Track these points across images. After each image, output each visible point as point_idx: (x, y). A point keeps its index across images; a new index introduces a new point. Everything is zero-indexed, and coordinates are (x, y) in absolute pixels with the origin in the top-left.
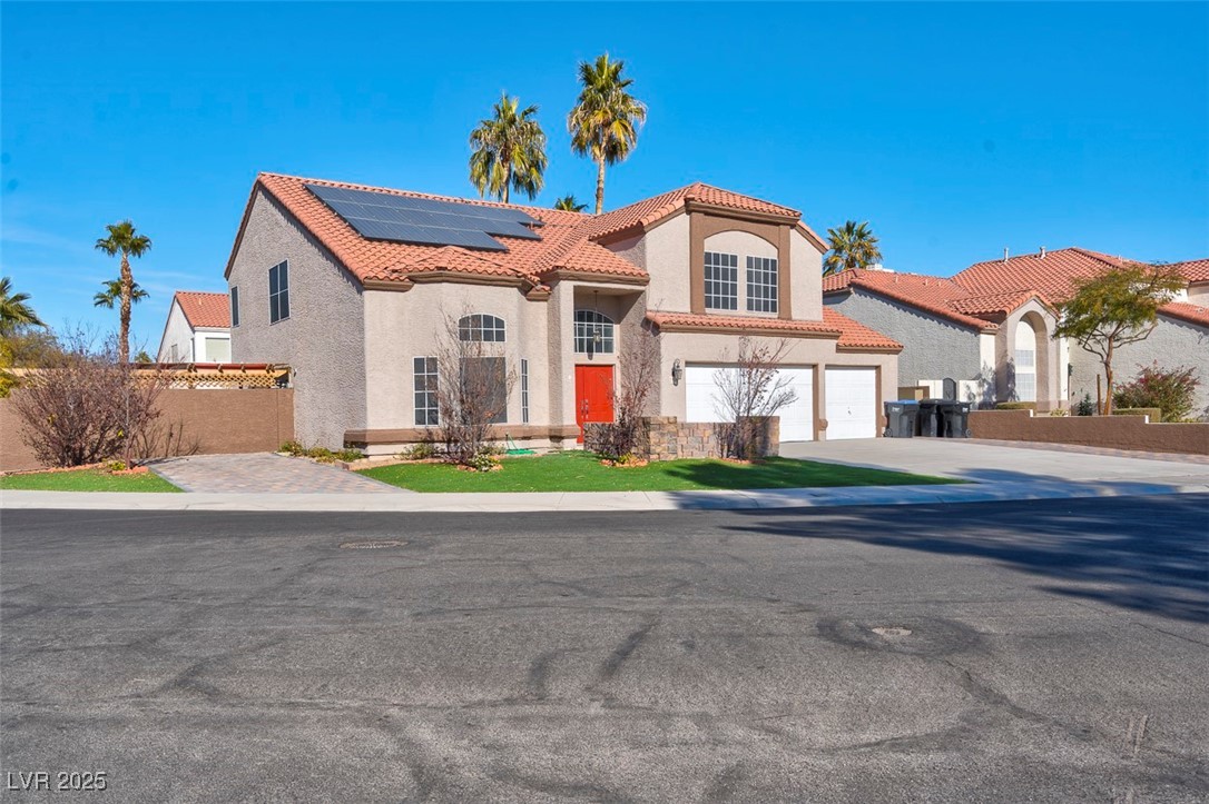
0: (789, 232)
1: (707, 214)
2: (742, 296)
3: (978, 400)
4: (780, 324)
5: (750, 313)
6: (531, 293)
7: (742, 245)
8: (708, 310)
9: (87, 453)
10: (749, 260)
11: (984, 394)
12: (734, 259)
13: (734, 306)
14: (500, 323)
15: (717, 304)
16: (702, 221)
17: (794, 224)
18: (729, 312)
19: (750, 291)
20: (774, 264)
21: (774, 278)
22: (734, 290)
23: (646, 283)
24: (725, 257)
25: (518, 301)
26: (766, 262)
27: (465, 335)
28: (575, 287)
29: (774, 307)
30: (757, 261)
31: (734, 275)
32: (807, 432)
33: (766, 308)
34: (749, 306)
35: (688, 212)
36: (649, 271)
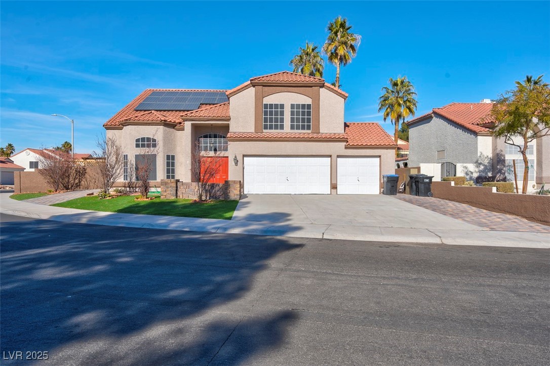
0: (319, 90)
1: (264, 86)
2: (287, 123)
3: (475, 175)
4: (315, 135)
5: (292, 131)
6: (176, 127)
7: (288, 99)
8: (264, 131)
9: (70, 187)
10: (292, 106)
11: (480, 172)
12: (282, 106)
13: (282, 127)
14: (154, 140)
15: (271, 128)
16: (261, 90)
17: (323, 86)
18: (279, 131)
19: (292, 120)
20: (309, 106)
21: (309, 113)
22: (282, 120)
23: (229, 120)
24: (276, 106)
25: (164, 131)
26: (303, 106)
27: (137, 146)
28: (192, 124)
29: (309, 128)
30: (298, 106)
31: (282, 113)
32: (326, 190)
33: (303, 128)
34: (292, 127)
35: (254, 86)
36: (231, 114)
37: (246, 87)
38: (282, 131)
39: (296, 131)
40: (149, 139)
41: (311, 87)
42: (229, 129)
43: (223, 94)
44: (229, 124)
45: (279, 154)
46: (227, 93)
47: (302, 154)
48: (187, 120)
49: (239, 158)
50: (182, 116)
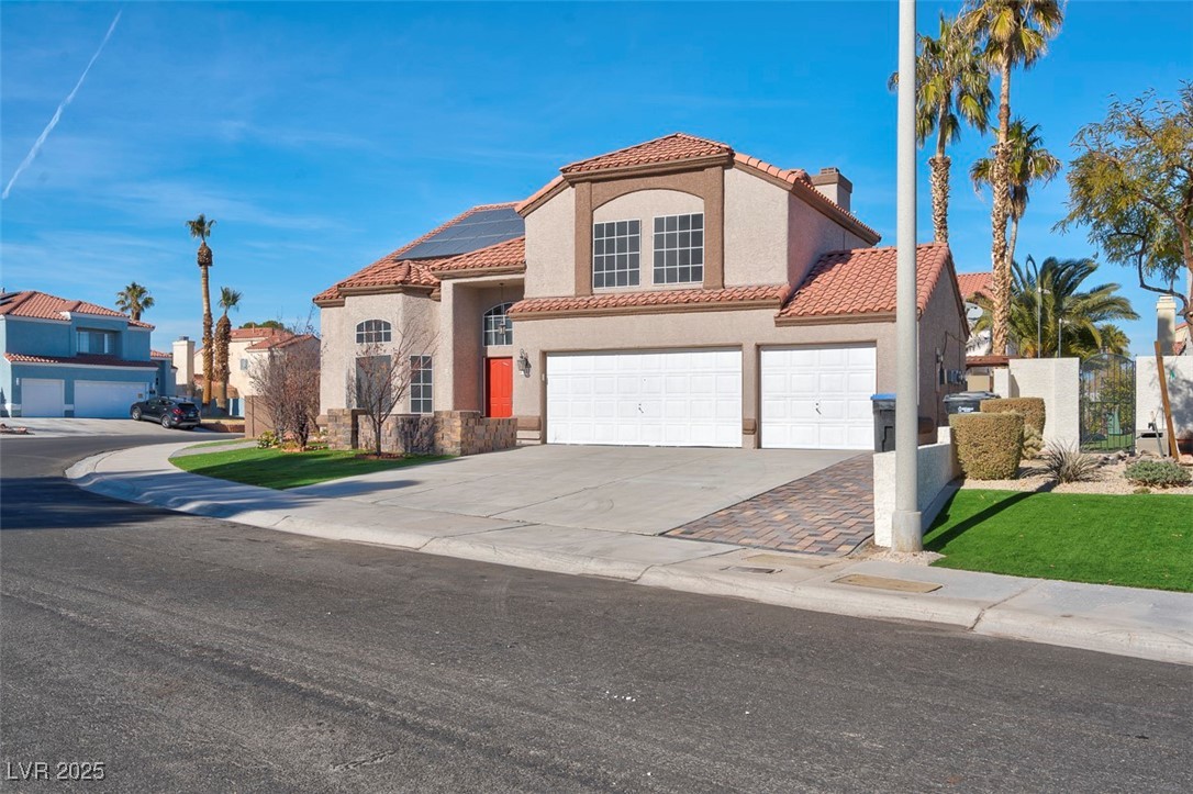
0: (723, 174)
1: (593, 181)
2: (647, 267)
5: (659, 287)
7: (647, 206)
8: (596, 290)
10: (659, 223)
12: (635, 226)
13: (635, 279)
14: (388, 326)
15: (610, 283)
16: (588, 191)
17: (729, 162)
18: (628, 288)
19: (658, 259)
20: (697, 219)
21: (698, 239)
22: (635, 261)
23: (522, 270)
24: (622, 225)
25: (406, 304)
26: (684, 220)
27: (360, 339)
28: (454, 285)
29: (697, 275)
30: (671, 220)
31: (635, 244)
32: (733, 436)
33: (684, 277)
34: (658, 278)
35: (572, 184)
36: (528, 257)
37: (558, 189)
38: (635, 288)
39: (667, 286)
40: (378, 324)
41: (701, 169)
42: (523, 293)
43: (510, 211)
44: (523, 279)
45: (618, 347)
46: (517, 209)
47: (670, 344)
48: (443, 277)
49: (534, 360)
50: (433, 269)
